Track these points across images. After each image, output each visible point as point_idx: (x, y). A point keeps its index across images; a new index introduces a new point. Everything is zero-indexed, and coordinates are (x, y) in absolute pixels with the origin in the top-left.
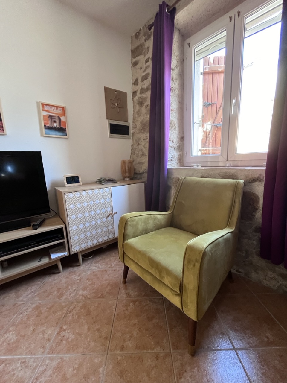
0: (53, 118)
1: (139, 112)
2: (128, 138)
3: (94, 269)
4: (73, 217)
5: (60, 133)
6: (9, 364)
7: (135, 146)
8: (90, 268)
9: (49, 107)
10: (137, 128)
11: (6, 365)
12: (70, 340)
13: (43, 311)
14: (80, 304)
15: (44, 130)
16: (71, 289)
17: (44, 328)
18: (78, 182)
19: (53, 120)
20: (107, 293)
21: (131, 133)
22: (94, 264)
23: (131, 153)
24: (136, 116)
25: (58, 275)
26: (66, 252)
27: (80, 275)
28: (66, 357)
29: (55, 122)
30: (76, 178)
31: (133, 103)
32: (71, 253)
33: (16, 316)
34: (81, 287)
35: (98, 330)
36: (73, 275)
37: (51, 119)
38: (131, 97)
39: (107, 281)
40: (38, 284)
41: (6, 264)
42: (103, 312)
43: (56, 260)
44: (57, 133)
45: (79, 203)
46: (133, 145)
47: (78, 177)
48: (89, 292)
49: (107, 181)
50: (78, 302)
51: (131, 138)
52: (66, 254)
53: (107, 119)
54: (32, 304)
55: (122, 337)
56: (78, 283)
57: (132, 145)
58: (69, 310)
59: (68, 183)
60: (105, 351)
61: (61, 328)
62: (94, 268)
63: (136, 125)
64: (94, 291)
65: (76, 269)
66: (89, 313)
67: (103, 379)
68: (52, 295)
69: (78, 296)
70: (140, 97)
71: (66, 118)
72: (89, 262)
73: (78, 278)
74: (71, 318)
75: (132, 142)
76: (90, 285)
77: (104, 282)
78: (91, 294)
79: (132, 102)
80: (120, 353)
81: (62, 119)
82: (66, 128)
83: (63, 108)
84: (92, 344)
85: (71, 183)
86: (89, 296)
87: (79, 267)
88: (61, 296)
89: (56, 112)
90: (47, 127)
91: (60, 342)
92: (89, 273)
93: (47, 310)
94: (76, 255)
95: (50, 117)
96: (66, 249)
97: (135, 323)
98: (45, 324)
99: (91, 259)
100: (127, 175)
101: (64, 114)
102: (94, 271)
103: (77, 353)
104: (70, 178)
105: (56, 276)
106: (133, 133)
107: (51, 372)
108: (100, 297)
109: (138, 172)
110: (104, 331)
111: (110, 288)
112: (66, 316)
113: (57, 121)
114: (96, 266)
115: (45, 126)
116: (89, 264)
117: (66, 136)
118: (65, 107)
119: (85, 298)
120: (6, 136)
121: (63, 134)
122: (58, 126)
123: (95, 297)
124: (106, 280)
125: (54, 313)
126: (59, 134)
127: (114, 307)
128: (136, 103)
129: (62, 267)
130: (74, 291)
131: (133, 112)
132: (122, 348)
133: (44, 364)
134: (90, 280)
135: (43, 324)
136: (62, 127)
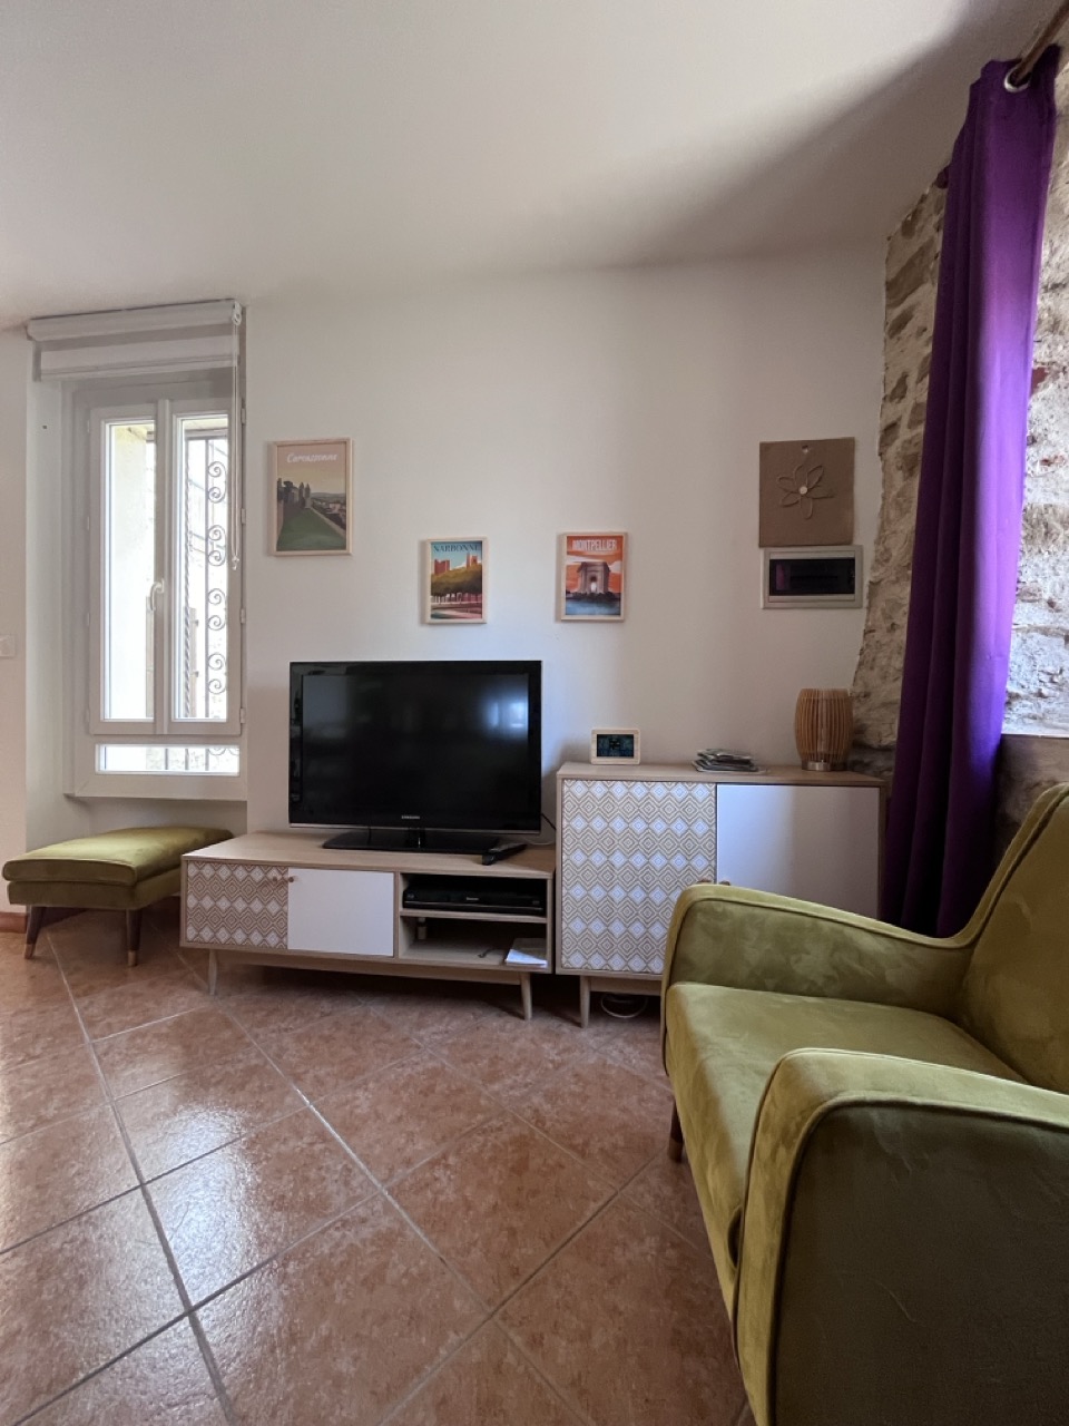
0: (589, 569)
1: (901, 499)
2: (851, 604)
3: (611, 1058)
4: (578, 858)
5: (604, 610)
6: (330, 1151)
7: (877, 635)
8: (603, 1049)
9: (584, 542)
10: (892, 560)
11: (326, 1149)
12: (442, 1198)
13: (438, 1089)
14: (516, 1130)
15: (564, 603)
16: (521, 1076)
17: (417, 1129)
18: (629, 753)
19: (590, 575)
20: (602, 1150)
21: (866, 583)
22: (620, 1043)
23: (861, 664)
24: (893, 514)
25: (516, 1020)
26: (544, 959)
27: (567, 1050)
28: (412, 1230)
29: (594, 579)
30: (627, 741)
31: (883, 469)
32: (559, 971)
33: (392, 1066)
34: (547, 1086)
35: (512, 1232)
36: (549, 1041)
37: (586, 572)
38: (877, 448)
39: (625, 1117)
40: (467, 1020)
41: (422, 932)
42: (556, 1196)
43: (518, 971)
44: (595, 608)
45: (598, 818)
46: (874, 631)
47: (631, 737)
48: (557, 1113)
49: (718, 761)
50: (516, 1121)
51: (865, 603)
52: (543, 964)
53: (761, 545)
54: (432, 1057)
55: (556, 1310)
56: (547, 1069)
57: (868, 632)
58: (485, 1126)
59: (599, 755)
60: (489, 1302)
61: (445, 1157)
62: (615, 1053)
63: (887, 550)
64: (570, 1119)
65: (566, 1028)
66: (520, 1168)
67: (442, 1366)
68: (476, 1063)
69: (524, 1106)
70: (910, 441)
71: (624, 567)
72: (612, 1028)
73: (557, 1058)
74: (475, 1147)
75: (867, 621)
76: (572, 1094)
77: (615, 1112)
78: (558, 1121)
79: (880, 464)
80: (523, 1349)
81: (614, 568)
82: (620, 594)
83: (619, 539)
84: (476, 1254)
85: (608, 755)
86: (548, 1124)
87: (577, 1028)
88: (493, 1077)
89: (597, 553)
90: (571, 596)
91: (423, 1184)
92: (592, 1060)
93: (447, 1092)
94: (573, 982)
95: (584, 566)
96: (545, 953)
97: (622, 1308)
98: (424, 1122)
99: (622, 1021)
100: (821, 748)
101: (619, 556)
102: (610, 1062)
103: (436, 1243)
104: (607, 741)
105: (510, 1022)
106: (873, 584)
107: (370, 1236)
108: (573, 1147)
109: (874, 743)
110: (523, 1251)
111: (621, 1143)
112: (468, 1134)
113: (600, 576)
114: (621, 1052)
115: (568, 592)
116: (609, 1033)
117: (619, 614)
118: (626, 534)
119: (537, 1121)
120: (483, 626)
121: (613, 611)
122: (601, 591)
123: (563, 1136)
124: (625, 1110)
125: (456, 1108)
126: (599, 613)
127: (593, 1206)
128: (894, 467)
129: (534, 1004)
130: (526, 1086)
131: (880, 502)
132: (535, 1342)
133: (370, 1204)
134: (581, 1084)
135: (420, 1117)
136: (610, 590)
